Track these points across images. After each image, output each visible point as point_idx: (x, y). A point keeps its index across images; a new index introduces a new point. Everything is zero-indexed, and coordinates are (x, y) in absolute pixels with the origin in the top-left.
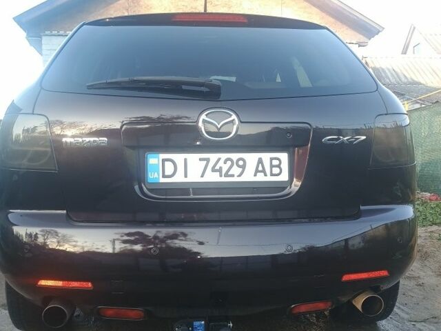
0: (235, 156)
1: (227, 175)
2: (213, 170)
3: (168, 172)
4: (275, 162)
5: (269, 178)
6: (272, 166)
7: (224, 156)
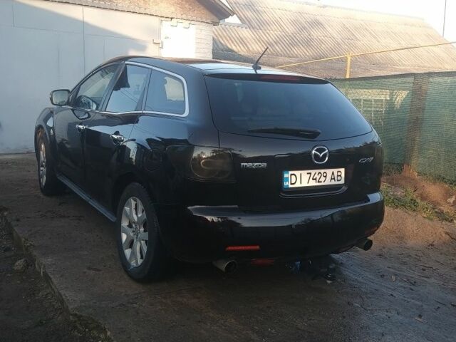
0: (322, 171)
1: (319, 182)
2: (313, 179)
3: (293, 181)
4: (339, 174)
5: (337, 183)
6: (338, 176)
7: (318, 171)
